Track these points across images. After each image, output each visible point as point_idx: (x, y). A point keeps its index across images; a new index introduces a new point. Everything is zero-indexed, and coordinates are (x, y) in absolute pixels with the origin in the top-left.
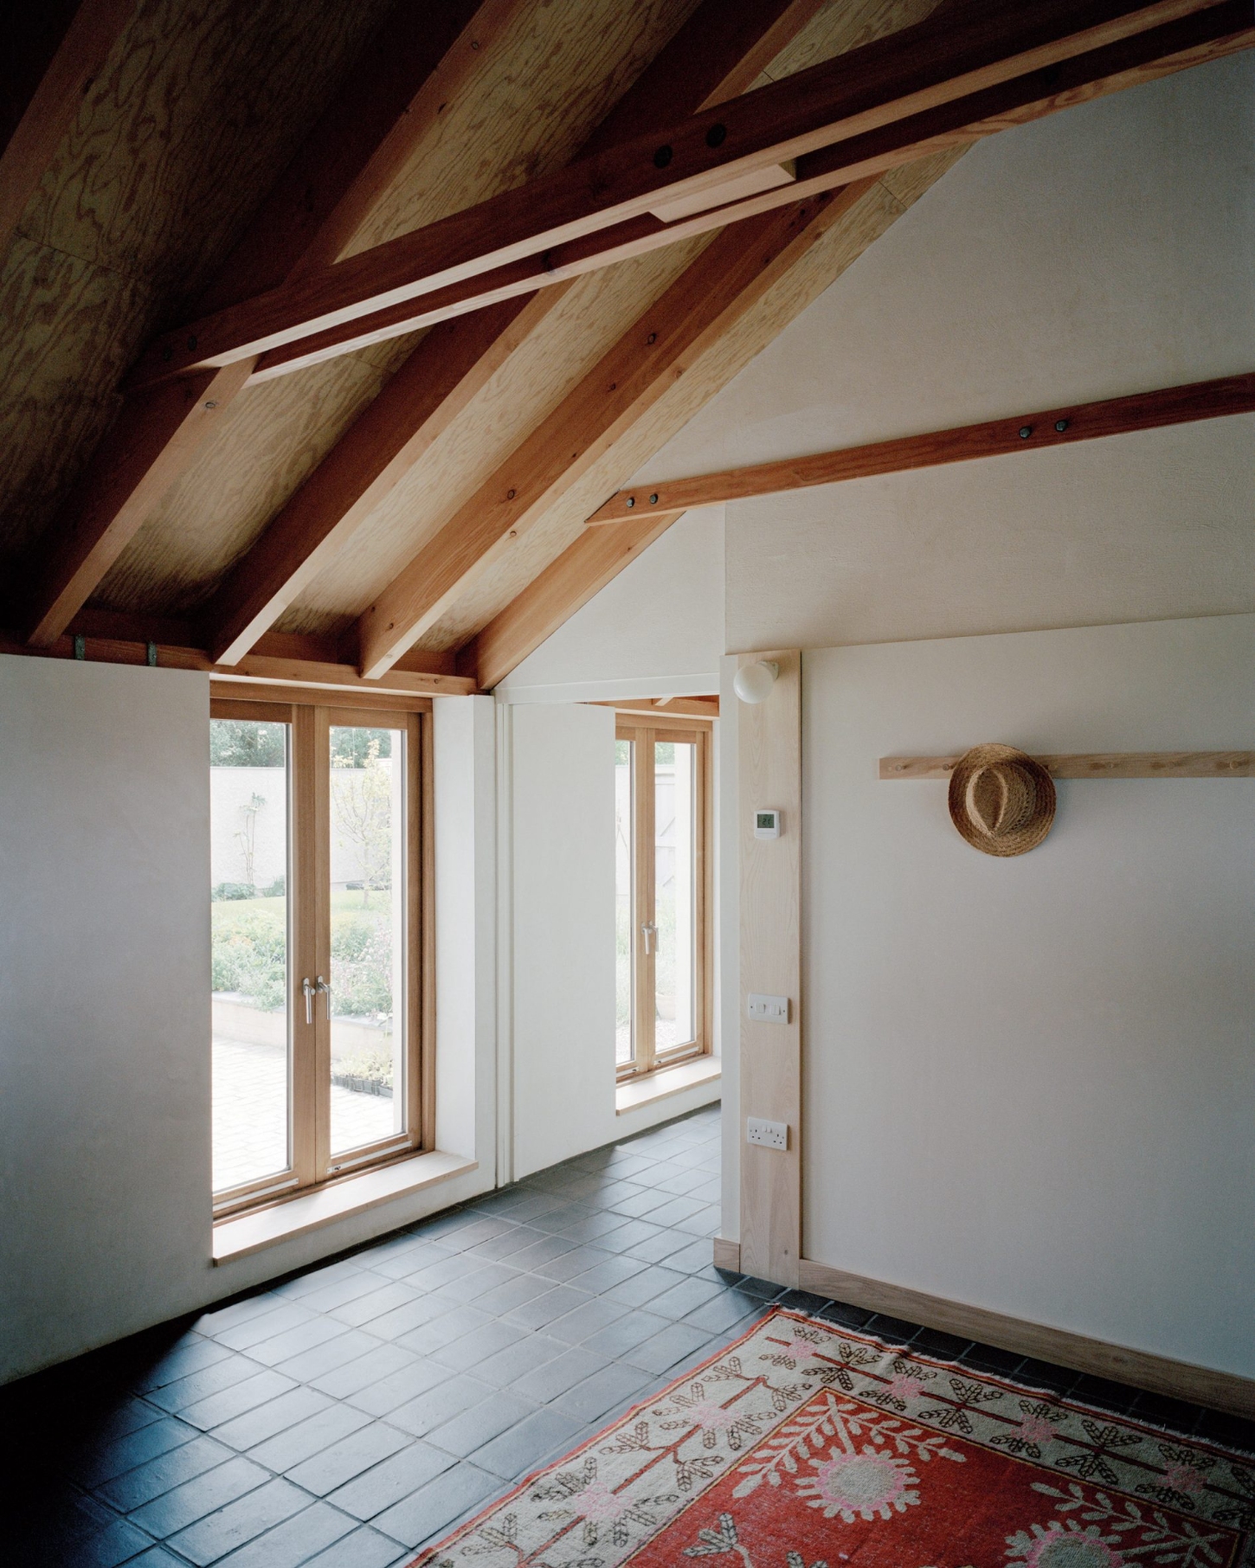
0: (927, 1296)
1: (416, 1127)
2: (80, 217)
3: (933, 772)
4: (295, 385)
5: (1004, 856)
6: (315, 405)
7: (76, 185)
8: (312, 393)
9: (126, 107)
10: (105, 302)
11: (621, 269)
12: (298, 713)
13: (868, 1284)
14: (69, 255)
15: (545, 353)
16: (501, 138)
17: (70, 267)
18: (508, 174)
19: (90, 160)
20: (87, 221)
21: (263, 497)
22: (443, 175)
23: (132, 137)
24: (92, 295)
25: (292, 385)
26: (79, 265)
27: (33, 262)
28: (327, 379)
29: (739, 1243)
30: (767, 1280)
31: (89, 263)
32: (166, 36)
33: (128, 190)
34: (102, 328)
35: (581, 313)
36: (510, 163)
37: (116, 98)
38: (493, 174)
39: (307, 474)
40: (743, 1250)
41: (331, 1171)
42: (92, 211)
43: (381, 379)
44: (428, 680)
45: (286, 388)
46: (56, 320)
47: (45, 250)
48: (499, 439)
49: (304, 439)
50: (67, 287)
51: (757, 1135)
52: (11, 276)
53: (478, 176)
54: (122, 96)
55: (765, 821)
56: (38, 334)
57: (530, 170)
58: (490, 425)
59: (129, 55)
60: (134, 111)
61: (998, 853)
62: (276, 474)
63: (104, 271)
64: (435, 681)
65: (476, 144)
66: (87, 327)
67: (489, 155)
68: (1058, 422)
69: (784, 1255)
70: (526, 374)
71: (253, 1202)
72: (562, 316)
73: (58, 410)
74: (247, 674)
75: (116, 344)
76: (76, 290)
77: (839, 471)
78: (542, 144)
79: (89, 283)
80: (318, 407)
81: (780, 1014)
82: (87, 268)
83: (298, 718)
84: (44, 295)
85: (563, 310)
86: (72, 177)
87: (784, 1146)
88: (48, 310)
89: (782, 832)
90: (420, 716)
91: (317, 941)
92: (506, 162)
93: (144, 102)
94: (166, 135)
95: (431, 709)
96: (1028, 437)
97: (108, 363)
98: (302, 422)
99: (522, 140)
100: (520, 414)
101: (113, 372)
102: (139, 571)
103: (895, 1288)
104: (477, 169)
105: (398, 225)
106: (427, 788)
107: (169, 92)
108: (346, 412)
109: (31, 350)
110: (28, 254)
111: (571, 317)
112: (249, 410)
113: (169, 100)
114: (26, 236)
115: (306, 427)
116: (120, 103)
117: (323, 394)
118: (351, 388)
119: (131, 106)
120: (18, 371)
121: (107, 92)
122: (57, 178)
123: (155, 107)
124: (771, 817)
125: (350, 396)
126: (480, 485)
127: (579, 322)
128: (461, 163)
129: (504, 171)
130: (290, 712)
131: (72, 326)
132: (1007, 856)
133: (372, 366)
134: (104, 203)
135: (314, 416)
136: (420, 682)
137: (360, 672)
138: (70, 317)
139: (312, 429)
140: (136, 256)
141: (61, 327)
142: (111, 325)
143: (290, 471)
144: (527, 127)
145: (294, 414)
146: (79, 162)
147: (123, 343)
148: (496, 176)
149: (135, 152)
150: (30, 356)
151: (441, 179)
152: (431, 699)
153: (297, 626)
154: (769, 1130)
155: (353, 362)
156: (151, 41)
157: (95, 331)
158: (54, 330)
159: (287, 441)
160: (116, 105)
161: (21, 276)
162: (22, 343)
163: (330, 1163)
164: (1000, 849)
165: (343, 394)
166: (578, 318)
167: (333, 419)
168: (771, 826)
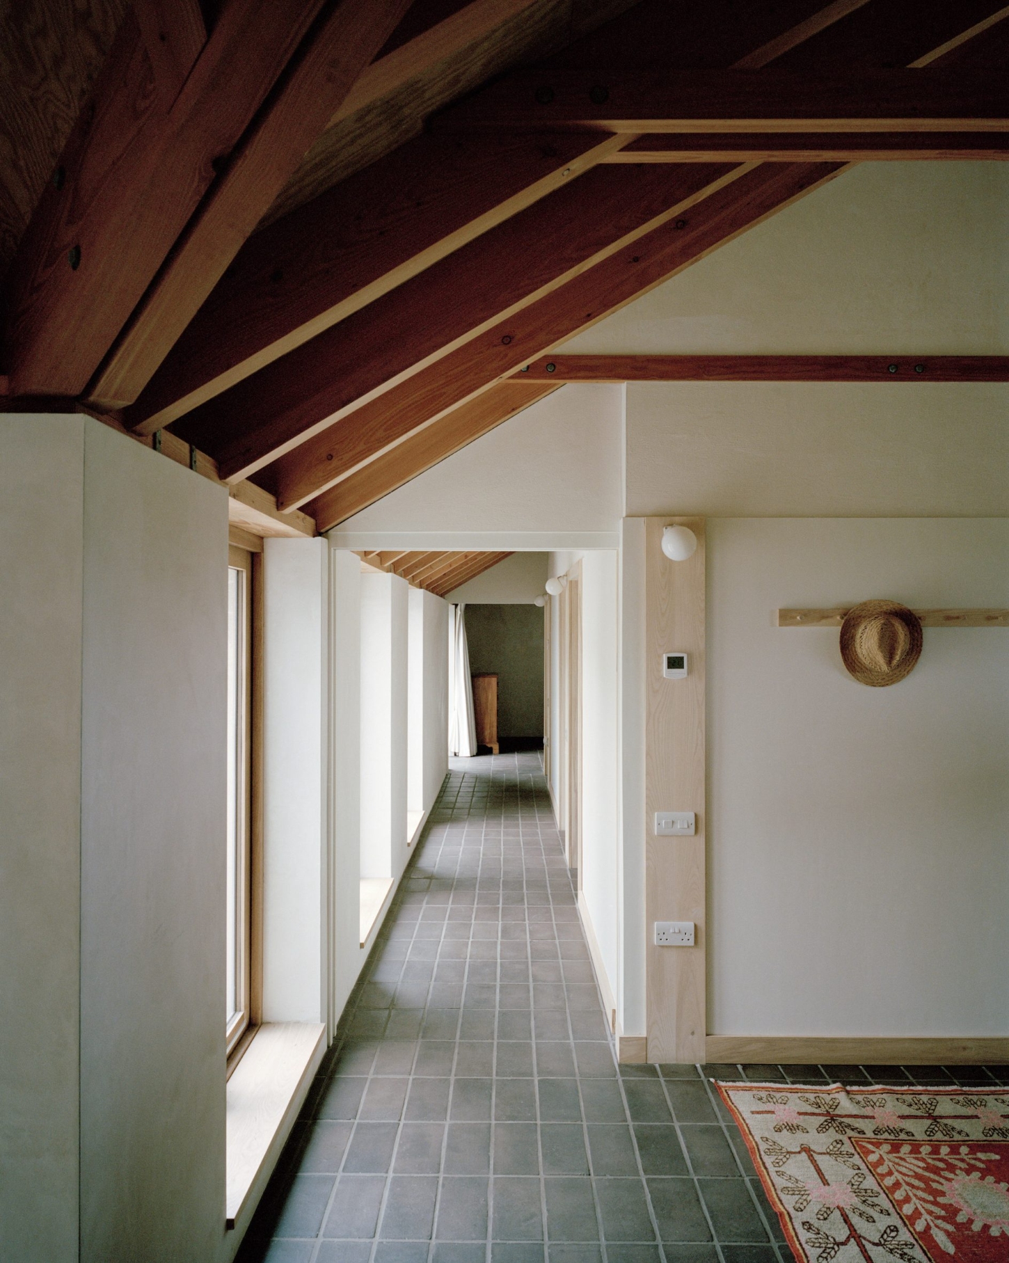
0: (823, 1039)
3: (824, 621)
5: (880, 686)
13: (770, 1042)
29: (645, 1036)
30: (674, 1062)
40: (649, 1042)
44: (300, 518)
51: (664, 937)
55: (675, 663)
61: (875, 684)
64: (303, 520)
68: (918, 365)
69: (691, 1037)
77: (738, 372)
81: (688, 827)
87: (692, 943)
89: (690, 672)
90: (253, 556)
95: (262, 548)
96: (895, 372)
103: (794, 1039)
124: (682, 659)
132: (883, 686)
136: (296, 519)
154: (677, 931)
164: (876, 681)
168: (682, 667)
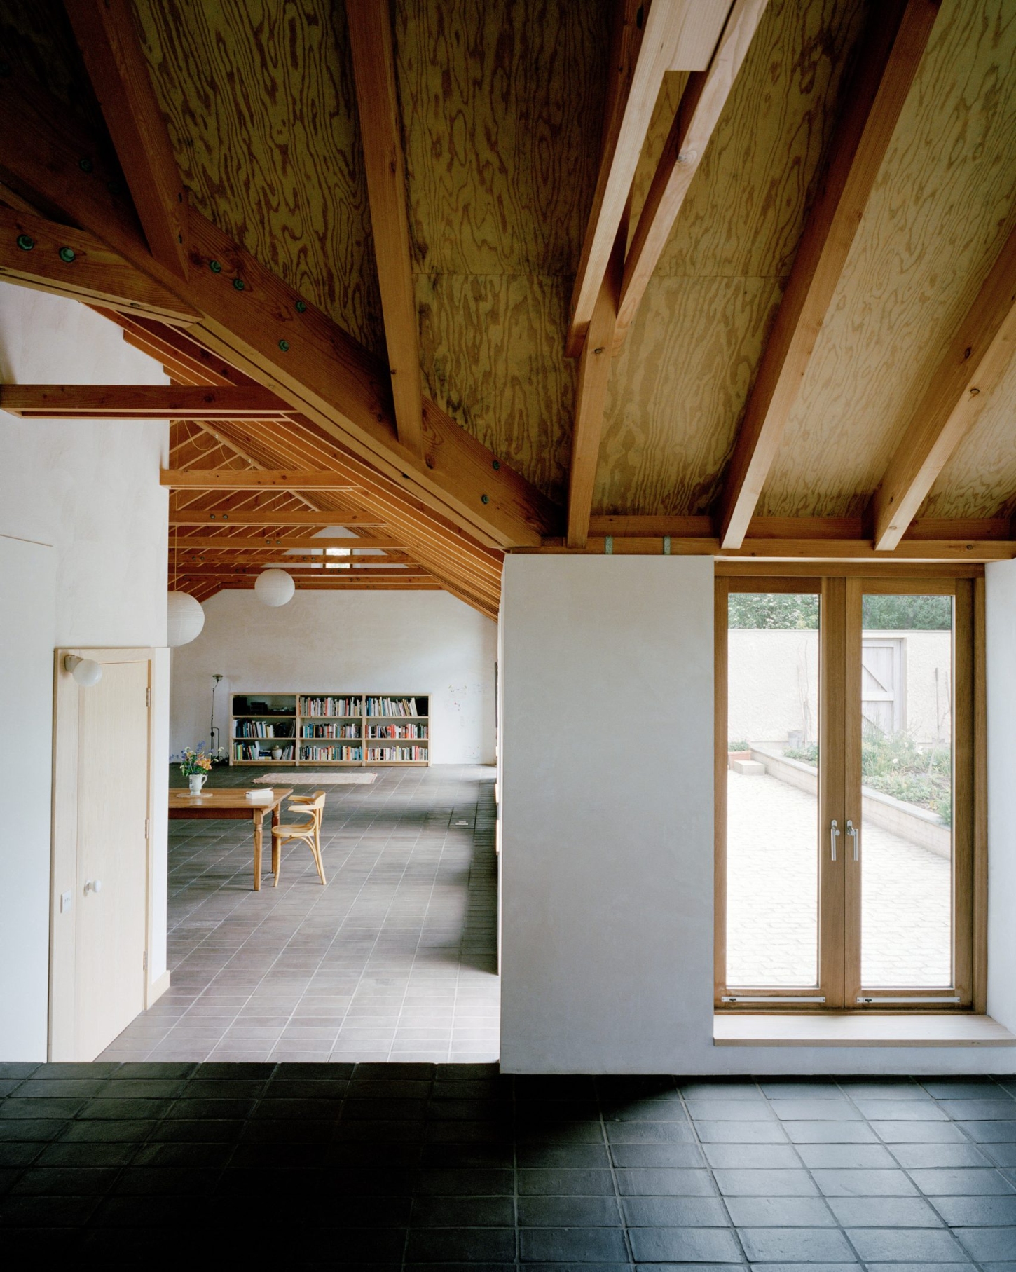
1: (966, 984)
2: (479, 248)
4: (701, 314)
6: (727, 324)
7: (466, 229)
8: (719, 315)
9: (468, 164)
10: (525, 298)
11: (1004, 91)
12: (828, 585)
14: (487, 275)
15: (952, 206)
16: (779, 38)
17: (491, 282)
18: (806, 64)
19: (466, 208)
20: (485, 249)
21: (721, 409)
22: (739, 97)
23: (483, 181)
24: (515, 297)
25: (698, 313)
26: (496, 280)
27: (468, 286)
28: (726, 299)
31: (501, 276)
32: (466, 103)
33: (499, 217)
34: (533, 315)
35: (975, 152)
36: (803, 54)
37: (460, 161)
38: (789, 73)
39: (751, 381)
41: (861, 1000)
42: (484, 241)
43: (777, 285)
44: (959, 546)
45: (694, 316)
46: (501, 319)
47: (471, 278)
48: (943, 303)
49: (733, 352)
50: (496, 296)
52: (460, 300)
53: (775, 80)
54: (462, 156)
56: (495, 333)
57: (828, 50)
58: (923, 293)
59: (452, 127)
60: (474, 165)
62: (723, 387)
63: (513, 277)
64: (968, 547)
65: (756, 56)
66: (523, 318)
67: (776, 56)
70: (940, 233)
71: (778, 1005)
72: (951, 164)
73: (534, 379)
74: (753, 555)
75: (548, 325)
76: (502, 296)
78: (827, 19)
79: (508, 290)
80: (731, 323)
82: (501, 279)
83: (828, 589)
84: (485, 306)
85: (950, 158)
86: (461, 224)
88: (493, 315)
90: (972, 582)
91: (847, 789)
92: (797, 57)
93: (477, 155)
94: (503, 170)
95: (983, 574)
97: (550, 340)
98: (723, 340)
99: (804, 26)
100: (954, 273)
101: (556, 343)
102: (652, 483)
104: (771, 75)
105: (720, 154)
106: (978, 652)
107: (489, 140)
108: (759, 319)
109: (497, 345)
110: (463, 284)
111: (965, 160)
112: (672, 342)
113: (493, 146)
114: (455, 273)
115: (729, 343)
116: (463, 162)
117: (729, 313)
118: (752, 302)
119: (471, 162)
120: (495, 361)
121: (452, 159)
122: (453, 229)
123: (486, 154)
125: (755, 307)
126: (945, 351)
127: (977, 162)
128: (751, 78)
129: (801, 63)
130: (820, 585)
131: (513, 321)
133: (762, 277)
134: (489, 232)
135: (731, 333)
136: (948, 550)
137: (873, 545)
138: (509, 314)
139: (736, 344)
140: (528, 261)
141: (507, 324)
142: (538, 312)
143: (734, 381)
144: (801, 14)
145: (712, 335)
146: (460, 213)
147: (553, 322)
148: (794, 71)
149: (490, 191)
150: (499, 349)
151: (738, 101)
152: (983, 565)
153: (814, 509)
155: (743, 279)
156: (460, 111)
157: (529, 319)
158: (504, 327)
159: (718, 359)
160: (463, 165)
161: (466, 299)
162: (489, 341)
163: (860, 993)
165: (748, 309)
166: (974, 158)
167: (751, 330)
